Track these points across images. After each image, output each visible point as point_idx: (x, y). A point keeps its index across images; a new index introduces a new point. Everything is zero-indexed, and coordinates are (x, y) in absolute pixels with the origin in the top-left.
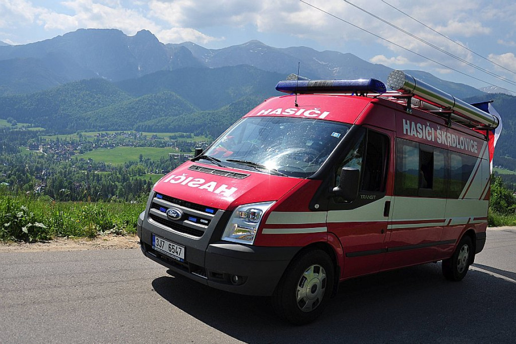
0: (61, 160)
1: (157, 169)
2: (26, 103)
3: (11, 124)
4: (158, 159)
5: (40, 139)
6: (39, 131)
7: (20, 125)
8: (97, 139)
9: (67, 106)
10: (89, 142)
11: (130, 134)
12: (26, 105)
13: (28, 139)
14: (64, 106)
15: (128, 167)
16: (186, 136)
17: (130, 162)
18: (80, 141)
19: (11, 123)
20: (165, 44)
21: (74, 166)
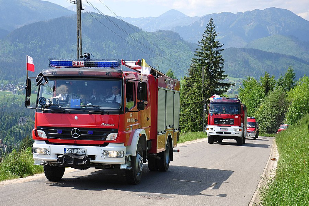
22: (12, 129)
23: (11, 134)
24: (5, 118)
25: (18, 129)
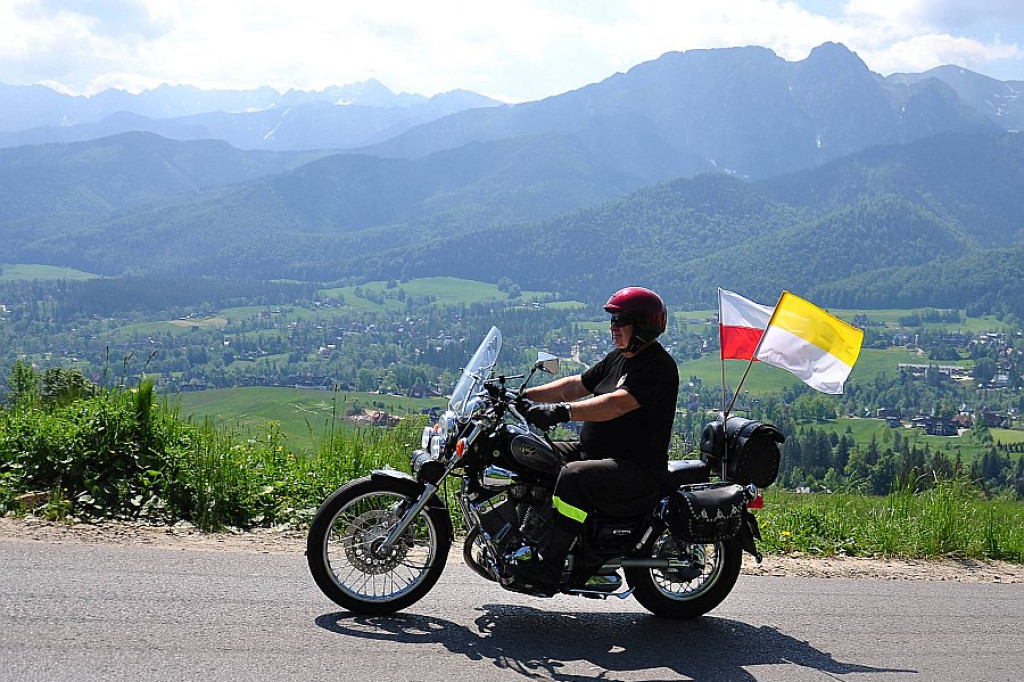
1: (866, 405)
2: (541, 241)
3: (508, 294)
4: (871, 378)
5: (573, 331)
6: (573, 310)
7: (527, 296)
8: (713, 329)
9: (638, 247)
10: (693, 336)
12: (542, 246)
13: (546, 329)
14: (633, 246)
15: (790, 399)
16: (944, 318)
17: (795, 387)
18: (670, 334)
19: (507, 291)
20: (885, 76)
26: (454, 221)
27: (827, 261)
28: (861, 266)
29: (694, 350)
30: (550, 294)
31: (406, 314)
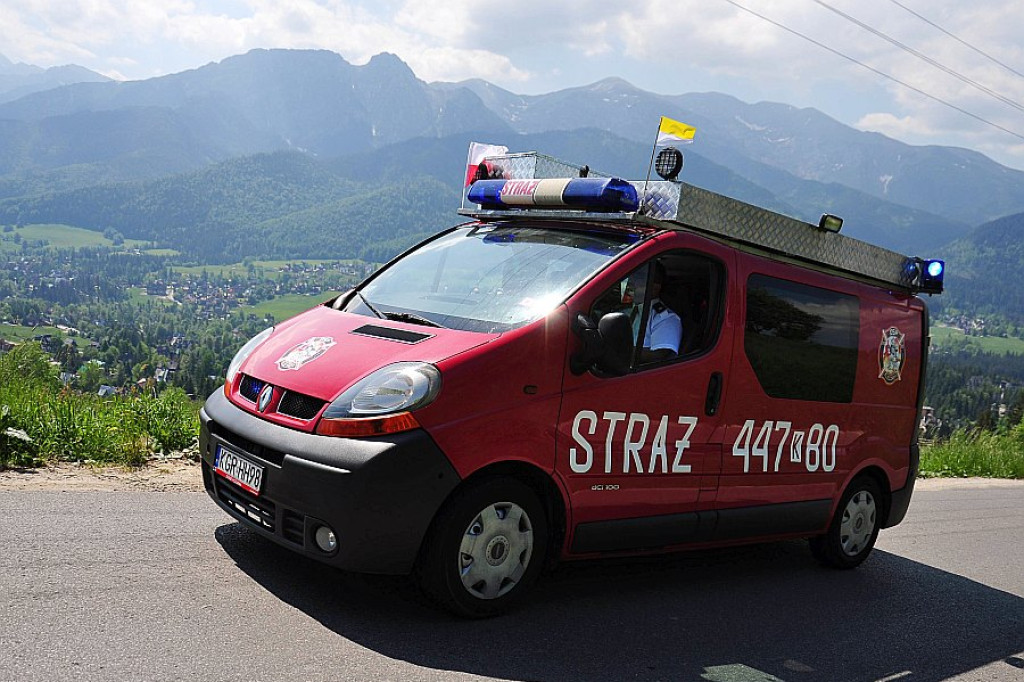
0: (210, 317)
2: (143, 198)
3: (112, 242)
5: (168, 271)
6: (168, 257)
7: (129, 244)
8: (285, 276)
9: (225, 207)
10: (268, 281)
11: (353, 266)
12: (144, 202)
13: (145, 272)
14: (220, 206)
18: (249, 279)
19: (112, 239)
20: (428, 82)
21: (236, 330)
22: (955, 394)
23: (951, 402)
24: (944, 375)
25: (964, 396)
26: (65, 177)
27: (377, 225)
28: (404, 231)
29: (268, 292)
30: (149, 243)
31: (21, 254)
